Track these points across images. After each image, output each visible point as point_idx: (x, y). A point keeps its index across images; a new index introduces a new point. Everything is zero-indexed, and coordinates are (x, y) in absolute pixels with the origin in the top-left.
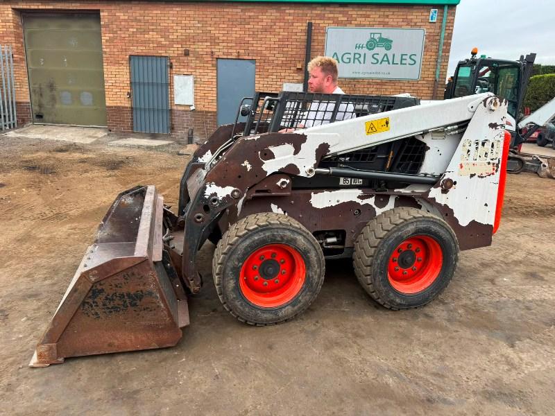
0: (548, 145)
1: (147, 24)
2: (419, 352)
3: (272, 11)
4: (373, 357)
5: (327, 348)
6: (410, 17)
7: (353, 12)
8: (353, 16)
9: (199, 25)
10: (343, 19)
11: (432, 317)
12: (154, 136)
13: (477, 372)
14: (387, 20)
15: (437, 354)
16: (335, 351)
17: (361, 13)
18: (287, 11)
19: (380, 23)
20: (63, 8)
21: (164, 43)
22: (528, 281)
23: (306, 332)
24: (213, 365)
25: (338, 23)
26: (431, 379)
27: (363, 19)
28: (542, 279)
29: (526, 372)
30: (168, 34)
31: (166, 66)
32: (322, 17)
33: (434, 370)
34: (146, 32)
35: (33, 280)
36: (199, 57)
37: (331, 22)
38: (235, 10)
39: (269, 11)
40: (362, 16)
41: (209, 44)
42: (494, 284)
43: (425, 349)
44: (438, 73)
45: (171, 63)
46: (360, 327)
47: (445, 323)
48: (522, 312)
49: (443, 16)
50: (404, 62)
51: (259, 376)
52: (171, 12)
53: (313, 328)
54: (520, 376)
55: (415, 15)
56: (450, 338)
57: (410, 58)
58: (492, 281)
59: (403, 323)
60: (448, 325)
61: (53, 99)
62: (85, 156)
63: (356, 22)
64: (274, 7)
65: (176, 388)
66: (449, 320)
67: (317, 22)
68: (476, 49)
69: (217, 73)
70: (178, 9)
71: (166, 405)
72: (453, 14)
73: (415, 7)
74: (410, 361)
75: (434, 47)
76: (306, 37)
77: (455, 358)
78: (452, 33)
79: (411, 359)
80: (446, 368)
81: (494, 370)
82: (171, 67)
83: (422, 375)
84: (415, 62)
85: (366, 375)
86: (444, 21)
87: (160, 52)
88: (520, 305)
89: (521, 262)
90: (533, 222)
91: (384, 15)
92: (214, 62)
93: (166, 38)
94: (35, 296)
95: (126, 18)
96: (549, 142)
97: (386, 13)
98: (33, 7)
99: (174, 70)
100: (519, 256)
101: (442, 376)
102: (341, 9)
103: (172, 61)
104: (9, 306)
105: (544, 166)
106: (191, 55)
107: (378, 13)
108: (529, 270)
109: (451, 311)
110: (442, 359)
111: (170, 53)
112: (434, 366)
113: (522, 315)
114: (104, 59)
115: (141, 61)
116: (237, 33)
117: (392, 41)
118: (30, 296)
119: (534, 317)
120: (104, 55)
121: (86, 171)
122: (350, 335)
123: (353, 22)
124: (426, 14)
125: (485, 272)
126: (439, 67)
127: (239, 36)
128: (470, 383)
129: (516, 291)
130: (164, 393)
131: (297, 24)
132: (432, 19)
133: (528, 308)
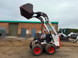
12: (23, 37)
61: (11, 33)
64: (38, 23)
70: (27, 24)
94: (14, 53)
99: (26, 30)
106: (29, 28)
120: (18, 28)
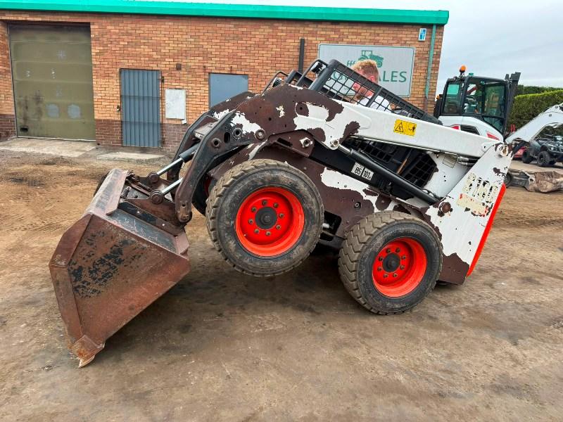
0: (532, 162)
1: (139, 38)
2: (426, 351)
3: (265, 27)
4: (382, 356)
5: (336, 348)
6: (400, 36)
7: (344, 30)
8: (345, 33)
9: (192, 40)
10: (334, 36)
11: (436, 319)
12: (144, 150)
13: (484, 368)
14: (377, 38)
15: (444, 352)
16: (345, 351)
17: (352, 31)
18: (280, 28)
19: (371, 41)
20: (52, 20)
21: (155, 57)
22: (524, 285)
23: (314, 334)
24: (224, 366)
25: (330, 40)
26: (440, 375)
27: (355, 37)
28: (538, 283)
29: (531, 367)
30: (160, 48)
31: (158, 80)
32: (314, 34)
33: (443, 367)
34: (137, 45)
35: (30, 288)
36: (191, 71)
37: (324, 39)
38: (227, 26)
39: (262, 27)
40: (353, 34)
41: (201, 58)
42: (493, 288)
43: (432, 347)
44: (427, 89)
45: (163, 77)
46: (366, 328)
47: (449, 324)
48: (522, 313)
49: (431, 35)
50: (394, 79)
51: (271, 375)
52: (164, 26)
53: (322, 330)
54: (525, 371)
55: (405, 34)
56: (455, 337)
57: (401, 75)
58: (491, 286)
59: (409, 325)
60: (453, 326)
61: (39, 112)
62: (74, 169)
63: (348, 40)
64: (266, 24)
65: (188, 389)
66: (453, 322)
67: (310, 39)
68: (464, 67)
69: (209, 87)
70: (170, 24)
71: (179, 404)
72: (441, 34)
73: (404, 26)
74: (419, 359)
75: (423, 65)
76: (298, 54)
77: (462, 355)
78: (440, 52)
79: (420, 357)
80: (454, 365)
81: (500, 366)
82: (163, 81)
83: (432, 372)
84: (405, 79)
85: (376, 372)
86: (433, 40)
87: (152, 65)
88: (520, 307)
89: (516, 268)
90: (525, 232)
91: (374, 33)
92: (207, 77)
93: (158, 51)
95: (117, 31)
96: (533, 159)
97: (377, 32)
98: (20, 19)
99: (166, 83)
100: (515, 262)
101: (451, 372)
102: (333, 27)
103: (163, 75)
104: (6, 313)
105: (532, 180)
106: (183, 69)
107: (368, 31)
108: (525, 275)
109: (454, 313)
110: (449, 357)
111: (162, 67)
112: (443, 363)
113: (522, 316)
114: (94, 71)
115: (132, 74)
116: (230, 47)
117: (382, 59)
118: (28, 303)
119: (533, 317)
120: (94, 68)
121: (76, 184)
122: (358, 336)
123: (344, 40)
124: (415, 33)
125: (482, 277)
126: (428, 84)
127: (231, 51)
128: (478, 378)
129: (515, 294)
130: (176, 393)
131: (290, 41)
132: (421, 38)
133: (528, 310)
